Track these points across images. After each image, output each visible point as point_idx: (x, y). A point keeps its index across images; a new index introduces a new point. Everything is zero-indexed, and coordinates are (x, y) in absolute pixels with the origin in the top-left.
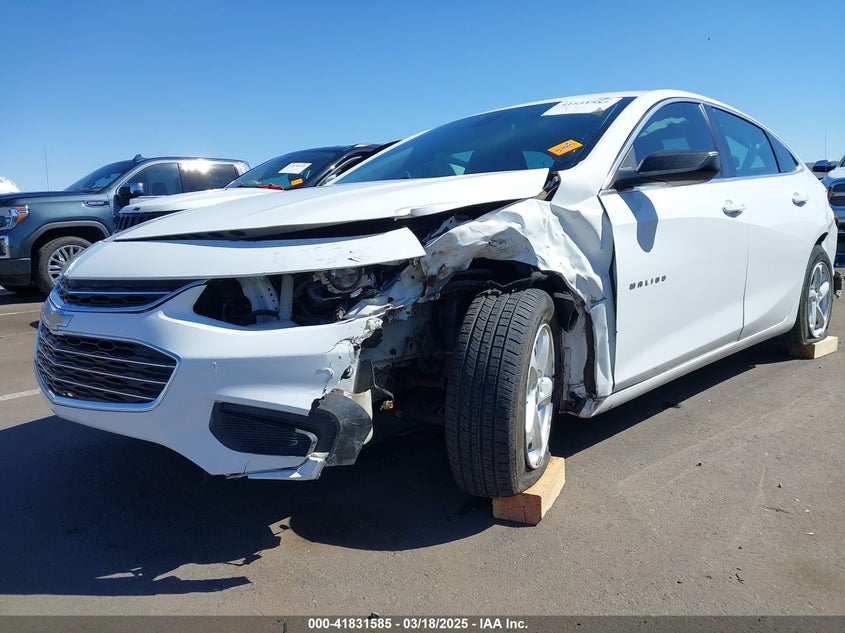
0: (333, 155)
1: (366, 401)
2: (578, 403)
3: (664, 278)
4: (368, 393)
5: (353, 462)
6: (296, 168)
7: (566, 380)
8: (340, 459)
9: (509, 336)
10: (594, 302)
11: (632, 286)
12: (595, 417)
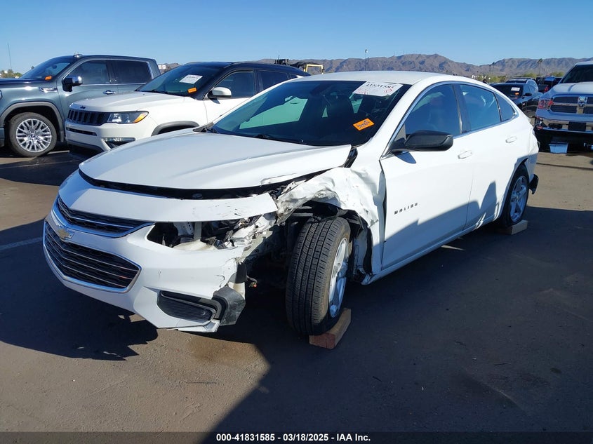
0: (217, 70)
1: (242, 289)
2: (362, 277)
3: (416, 204)
4: (243, 285)
5: (234, 323)
6: (192, 79)
7: (355, 263)
8: (227, 321)
9: (324, 246)
10: (372, 223)
11: (396, 213)
12: (371, 284)
